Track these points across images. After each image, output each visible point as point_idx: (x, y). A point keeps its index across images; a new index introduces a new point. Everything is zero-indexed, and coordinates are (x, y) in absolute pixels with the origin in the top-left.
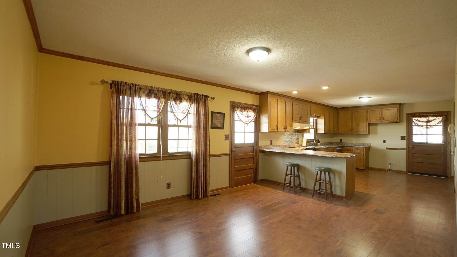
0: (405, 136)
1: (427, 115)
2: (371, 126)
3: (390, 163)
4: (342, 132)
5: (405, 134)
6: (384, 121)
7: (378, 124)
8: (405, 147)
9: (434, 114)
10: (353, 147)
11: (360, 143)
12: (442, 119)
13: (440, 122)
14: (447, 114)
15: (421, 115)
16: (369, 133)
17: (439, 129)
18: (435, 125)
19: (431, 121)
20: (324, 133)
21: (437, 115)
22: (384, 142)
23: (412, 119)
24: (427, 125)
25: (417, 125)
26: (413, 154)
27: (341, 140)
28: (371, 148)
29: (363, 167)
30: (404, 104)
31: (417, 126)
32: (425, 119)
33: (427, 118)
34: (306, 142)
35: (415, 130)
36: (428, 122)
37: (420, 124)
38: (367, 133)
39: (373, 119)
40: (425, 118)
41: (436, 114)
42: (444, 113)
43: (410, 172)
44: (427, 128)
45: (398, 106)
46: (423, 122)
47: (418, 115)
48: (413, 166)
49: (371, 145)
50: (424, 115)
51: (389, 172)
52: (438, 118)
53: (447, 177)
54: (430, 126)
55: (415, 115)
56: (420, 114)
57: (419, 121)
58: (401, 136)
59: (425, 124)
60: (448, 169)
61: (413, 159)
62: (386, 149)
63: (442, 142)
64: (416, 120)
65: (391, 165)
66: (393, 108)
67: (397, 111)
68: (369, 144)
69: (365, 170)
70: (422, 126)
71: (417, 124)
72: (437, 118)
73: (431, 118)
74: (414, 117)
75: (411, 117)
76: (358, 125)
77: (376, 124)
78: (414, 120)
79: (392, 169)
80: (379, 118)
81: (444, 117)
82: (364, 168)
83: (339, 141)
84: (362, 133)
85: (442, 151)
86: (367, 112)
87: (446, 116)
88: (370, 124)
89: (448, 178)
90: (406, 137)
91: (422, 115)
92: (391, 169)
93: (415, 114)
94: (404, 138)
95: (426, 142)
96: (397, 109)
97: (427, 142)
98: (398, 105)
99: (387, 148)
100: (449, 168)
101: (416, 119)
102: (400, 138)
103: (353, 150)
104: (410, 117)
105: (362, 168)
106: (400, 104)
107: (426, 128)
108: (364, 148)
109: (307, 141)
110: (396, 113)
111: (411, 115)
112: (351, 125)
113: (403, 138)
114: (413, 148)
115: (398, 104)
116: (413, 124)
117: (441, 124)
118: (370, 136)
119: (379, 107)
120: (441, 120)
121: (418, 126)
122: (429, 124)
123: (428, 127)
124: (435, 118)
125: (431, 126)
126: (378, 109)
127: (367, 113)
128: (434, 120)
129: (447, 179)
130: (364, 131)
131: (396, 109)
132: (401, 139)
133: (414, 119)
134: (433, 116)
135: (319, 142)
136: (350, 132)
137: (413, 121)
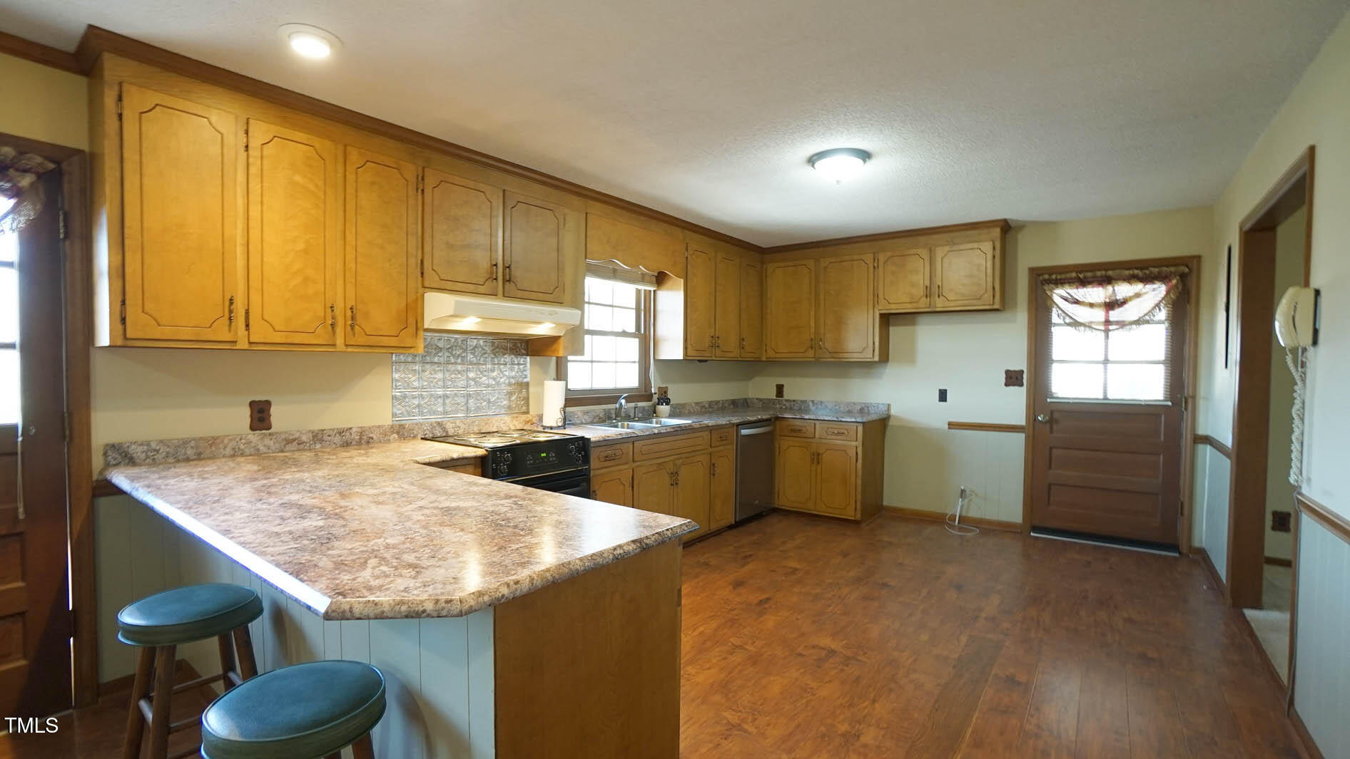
0: (1022, 372)
1: (1110, 273)
2: (891, 329)
3: (963, 491)
4: (778, 355)
5: (1020, 363)
6: (940, 304)
7: (921, 319)
8: (1021, 420)
9: (1137, 269)
10: (817, 422)
11: (848, 401)
12: (1168, 292)
13: (1158, 305)
14: (1187, 270)
15: (1085, 277)
16: (885, 358)
17: (1155, 339)
18: (1138, 322)
19: (1123, 303)
20: (681, 357)
21: (1147, 272)
22: (943, 396)
23: (1049, 293)
24: (1107, 322)
25: (1068, 320)
26: (1051, 449)
27: (780, 389)
28: (891, 423)
29: (852, 513)
30: (1021, 226)
31: (1069, 324)
32: (1097, 294)
33: (1110, 288)
34: (561, 403)
35: (1062, 340)
36: (1111, 305)
37: (1082, 314)
38: (876, 359)
39: (899, 297)
40: (1100, 289)
41: (1142, 271)
42: (1174, 265)
43: (1035, 529)
44: (1107, 331)
45: (996, 232)
46: (1091, 305)
47: (1074, 275)
48: (1049, 504)
49: (893, 412)
50: (1099, 273)
51: (960, 529)
52: (1149, 287)
53: (1174, 547)
54: (1117, 323)
55: (1063, 276)
56: (1080, 273)
57: (1077, 302)
58: (1007, 372)
59: (1099, 315)
60: (1182, 514)
61: (1051, 471)
62: (949, 428)
63: (1162, 398)
64: (1066, 300)
65: (967, 500)
66: (975, 245)
67: (994, 257)
68: (883, 404)
69: (863, 525)
70: (1088, 326)
71: (1071, 317)
72: (1147, 286)
73: (1123, 290)
74: (1060, 283)
75: (1046, 287)
76: (840, 323)
77: (909, 317)
78: (1056, 299)
79: (970, 515)
80: (921, 291)
81: (1174, 282)
82: (858, 517)
83: (772, 394)
84: (855, 357)
85: (1162, 438)
86: (876, 265)
87: (1183, 277)
88: (887, 320)
89: (1180, 553)
90: (1025, 376)
91: (1089, 274)
92: (964, 514)
93: (1060, 273)
94: (1019, 377)
95: (1101, 396)
96: (994, 248)
97: (1106, 398)
98: (998, 230)
99: (952, 425)
100: (1186, 511)
101: (1066, 295)
102: (1004, 380)
103: (817, 436)
104: (1043, 284)
105: (850, 514)
106: (1007, 229)
107: (1102, 335)
108: (860, 428)
109: (566, 399)
110: (989, 264)
111: (1046, 277)
112: (812, 324)
113: (1013, 378)
114: (1051, 421)
115: (995, 226)
116: (1055, 318)
117: (1162, 315)
118: (890, 370)
119: (922, 239)
120: (1163, 299)
121: (1075, 324)
122: (1115, 315)
123: (1111, 327)
124: (1139, 287)
125: (1122, 324)
126: (919, 251)
127: (874, 267)
128: (1138, 295)
129: (1174, 558)
130: (864, 349)
131: (987, 247)
132: (1006, 385)
133: (1058, 294)
134: (1130, 279)
135: (664, 400)
136: (811, 353)
137: (1055, 301)
